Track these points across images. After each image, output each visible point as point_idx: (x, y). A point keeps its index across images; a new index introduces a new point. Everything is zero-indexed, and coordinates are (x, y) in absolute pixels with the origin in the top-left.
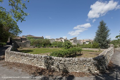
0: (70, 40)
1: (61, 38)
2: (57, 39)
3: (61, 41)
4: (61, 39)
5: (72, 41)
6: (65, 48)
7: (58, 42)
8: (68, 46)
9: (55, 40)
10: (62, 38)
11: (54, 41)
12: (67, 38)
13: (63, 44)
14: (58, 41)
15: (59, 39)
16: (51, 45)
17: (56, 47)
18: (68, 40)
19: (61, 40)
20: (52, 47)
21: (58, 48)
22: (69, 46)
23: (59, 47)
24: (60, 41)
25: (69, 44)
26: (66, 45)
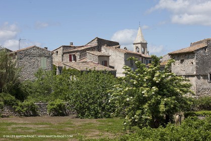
0: (174, 56)
1: (101, 43)
2: (70, 52)
3: (101, 68)
4: (105, 51)
5: (189, 67)
6: (134, 123)
7: (74, 72)
8: (154, 109)
9: (57, 60)
10: (111, 44)
11: (44, 64)
12: (144, 45)
13: (116, 92)
14: (74, 65)
15: (83, 53)
16: (20, 94)
17: (59, 112)
18: (155, 60)
19: (104, 60)
20: (33, 112)
21: (79, 122)
22: (162, 108)
23: (82, 112)
24: (90, 62)
25: (163, 88)
26: (142, 100)
